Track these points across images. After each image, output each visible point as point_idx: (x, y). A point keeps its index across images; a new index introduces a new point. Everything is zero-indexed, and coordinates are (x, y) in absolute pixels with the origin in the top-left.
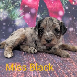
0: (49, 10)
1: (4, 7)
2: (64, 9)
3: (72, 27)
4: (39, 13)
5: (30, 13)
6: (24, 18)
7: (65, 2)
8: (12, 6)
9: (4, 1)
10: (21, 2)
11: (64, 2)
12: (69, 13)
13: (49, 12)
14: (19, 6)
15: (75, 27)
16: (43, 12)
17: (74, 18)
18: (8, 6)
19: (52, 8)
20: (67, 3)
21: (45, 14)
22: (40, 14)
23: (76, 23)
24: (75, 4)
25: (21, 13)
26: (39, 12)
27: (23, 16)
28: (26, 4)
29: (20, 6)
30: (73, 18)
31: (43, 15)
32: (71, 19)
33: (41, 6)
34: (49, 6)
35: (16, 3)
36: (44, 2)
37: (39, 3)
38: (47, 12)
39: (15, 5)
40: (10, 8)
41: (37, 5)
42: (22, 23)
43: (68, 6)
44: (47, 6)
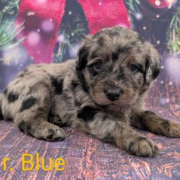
0: (90, 23)
2: (129, 19)
4: (64, 32)
5: (39, 30)
6: (25, 45)
7: (134, 2)
10: (19, 4)
12: (144, 28)
13: (89, 27)
14: (13, 15)
16: (74, 27)
17: (158, 42)
19: (99, 18)
20: (139, 3)
21: (79, 32)
22: (66, 32)
23: (162, 54)
24: (161, 5)
25: (17, 31)
26: (63, 28)
27: (23, 39)
28: (31, 9)
29: (17, 14)
31: (73, 34)
33: (70, 13)
34: (91, 13)
35: (7, 8)
36: (79, 4)
37: (64, 5)
38: (83, 27)
39: (4, 11)
41: (60, 12)
42: (19, 57)
43: (141, 11)
44: (85, 12)
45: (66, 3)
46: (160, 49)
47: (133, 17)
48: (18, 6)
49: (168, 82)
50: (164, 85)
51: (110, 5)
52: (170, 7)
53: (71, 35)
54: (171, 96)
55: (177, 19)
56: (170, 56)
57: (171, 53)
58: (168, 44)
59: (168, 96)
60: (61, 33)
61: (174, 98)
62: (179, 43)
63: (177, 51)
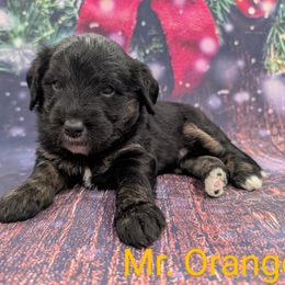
0: (168, 37)
1: (25, 31)
2: (217, 32)
3: (245, 89)
4: (136, 48)
7: (223, 10)
8: (50, 26)
9: (24, 13)
10: (79, 12)
11: (219, 7)
12: (236, 43)
13: (168, 42)
14: (71, 28)
15: (256, 89)
16: (149, 42)
17: (253, 61)
18: (37, 28)
19: (180, 30)
20: (228, 11)
21: (156, 49)
22: (139, 48)
23: (258, 75)
24: (256, 14)
26: (135, 44)
28: (94, 19)
29: (76, 27)
30: (247, 62)
31: (147, 52)
32: (241, 63)
33: (143, 24)
34: (170, 24)
35: (63, 18)
36: (154, 12)
37: (135, 13)
38: (161, 42)
39: (60, 22)
40: (45, 34)
41: (131, 23)
43: (232, 22)
44: (162, 23)
45: (139, 11)
46: (256, 69)
47: (222, 29)
48: (77, 16)
49: (267, 110)
50: (262, 113)
51: (193, 13)
52: (266, 16)
53: (145, 53)
54: (271, 127)
55: (276, 31)
56: (269, 78)
57: (269, 74)
58: (266, 63)
59: (268, 126)
60: (133, 49)
61: (275, 130)
62: (279, 62)
63: (277, 71)
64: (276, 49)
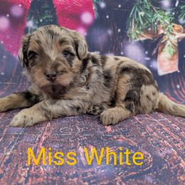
0: (57, 10)
2: (94, 8)
3: (112, 51)
4: (33, 18)
5: (8, 15)
12: (108, 17)
13: (57, 14)
16: (42, 14)
17: (119, 30)
19: (67, 5)
21: (47, 19)
23: (122, 41)
26: (32, 14)
30: (115, 31)
31: (41, 21)
32: (110, 32)
38: (51, 14)
46: (121, 37)
47: (98, 6)
53: (39, 21)
55: (137, 9)
56: (130, 43)
57: (130, 41)
58: (128, 32)
60: (30, 19)
62: (138, 32)
63: (135, 39)
64: (135, 22)
